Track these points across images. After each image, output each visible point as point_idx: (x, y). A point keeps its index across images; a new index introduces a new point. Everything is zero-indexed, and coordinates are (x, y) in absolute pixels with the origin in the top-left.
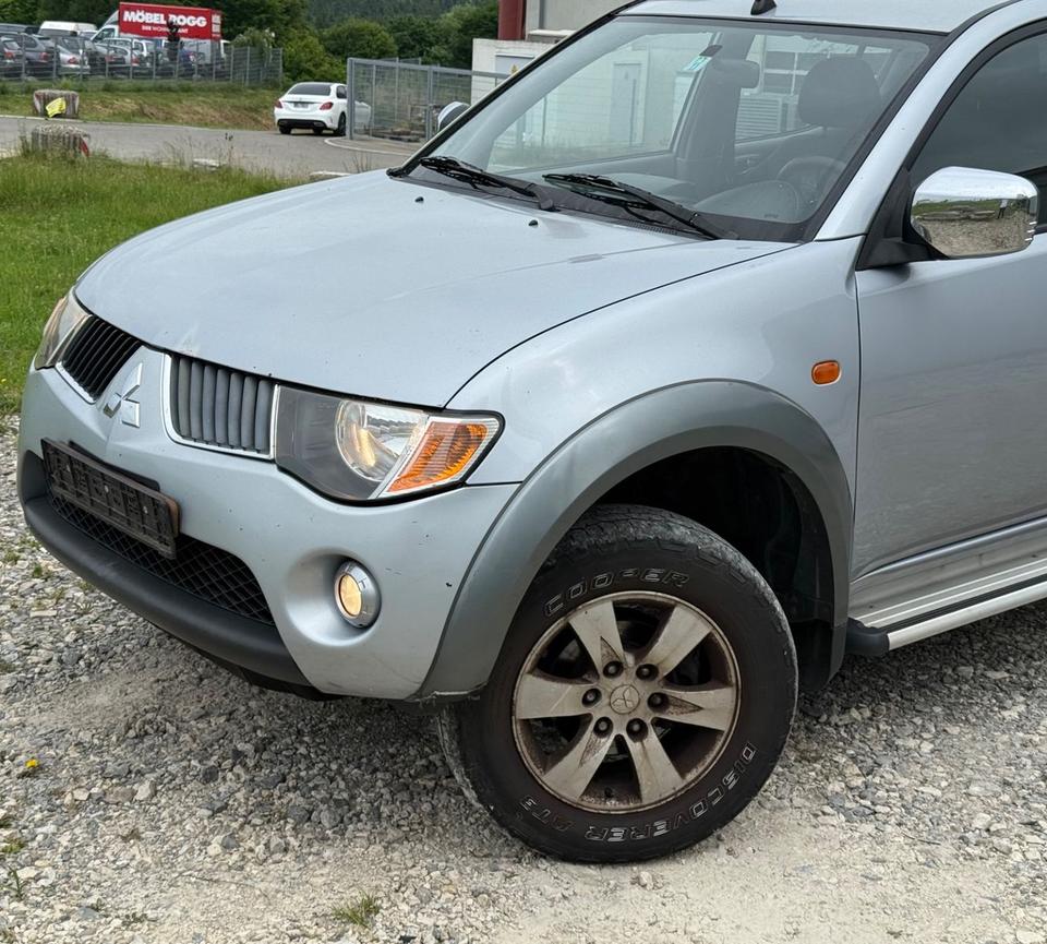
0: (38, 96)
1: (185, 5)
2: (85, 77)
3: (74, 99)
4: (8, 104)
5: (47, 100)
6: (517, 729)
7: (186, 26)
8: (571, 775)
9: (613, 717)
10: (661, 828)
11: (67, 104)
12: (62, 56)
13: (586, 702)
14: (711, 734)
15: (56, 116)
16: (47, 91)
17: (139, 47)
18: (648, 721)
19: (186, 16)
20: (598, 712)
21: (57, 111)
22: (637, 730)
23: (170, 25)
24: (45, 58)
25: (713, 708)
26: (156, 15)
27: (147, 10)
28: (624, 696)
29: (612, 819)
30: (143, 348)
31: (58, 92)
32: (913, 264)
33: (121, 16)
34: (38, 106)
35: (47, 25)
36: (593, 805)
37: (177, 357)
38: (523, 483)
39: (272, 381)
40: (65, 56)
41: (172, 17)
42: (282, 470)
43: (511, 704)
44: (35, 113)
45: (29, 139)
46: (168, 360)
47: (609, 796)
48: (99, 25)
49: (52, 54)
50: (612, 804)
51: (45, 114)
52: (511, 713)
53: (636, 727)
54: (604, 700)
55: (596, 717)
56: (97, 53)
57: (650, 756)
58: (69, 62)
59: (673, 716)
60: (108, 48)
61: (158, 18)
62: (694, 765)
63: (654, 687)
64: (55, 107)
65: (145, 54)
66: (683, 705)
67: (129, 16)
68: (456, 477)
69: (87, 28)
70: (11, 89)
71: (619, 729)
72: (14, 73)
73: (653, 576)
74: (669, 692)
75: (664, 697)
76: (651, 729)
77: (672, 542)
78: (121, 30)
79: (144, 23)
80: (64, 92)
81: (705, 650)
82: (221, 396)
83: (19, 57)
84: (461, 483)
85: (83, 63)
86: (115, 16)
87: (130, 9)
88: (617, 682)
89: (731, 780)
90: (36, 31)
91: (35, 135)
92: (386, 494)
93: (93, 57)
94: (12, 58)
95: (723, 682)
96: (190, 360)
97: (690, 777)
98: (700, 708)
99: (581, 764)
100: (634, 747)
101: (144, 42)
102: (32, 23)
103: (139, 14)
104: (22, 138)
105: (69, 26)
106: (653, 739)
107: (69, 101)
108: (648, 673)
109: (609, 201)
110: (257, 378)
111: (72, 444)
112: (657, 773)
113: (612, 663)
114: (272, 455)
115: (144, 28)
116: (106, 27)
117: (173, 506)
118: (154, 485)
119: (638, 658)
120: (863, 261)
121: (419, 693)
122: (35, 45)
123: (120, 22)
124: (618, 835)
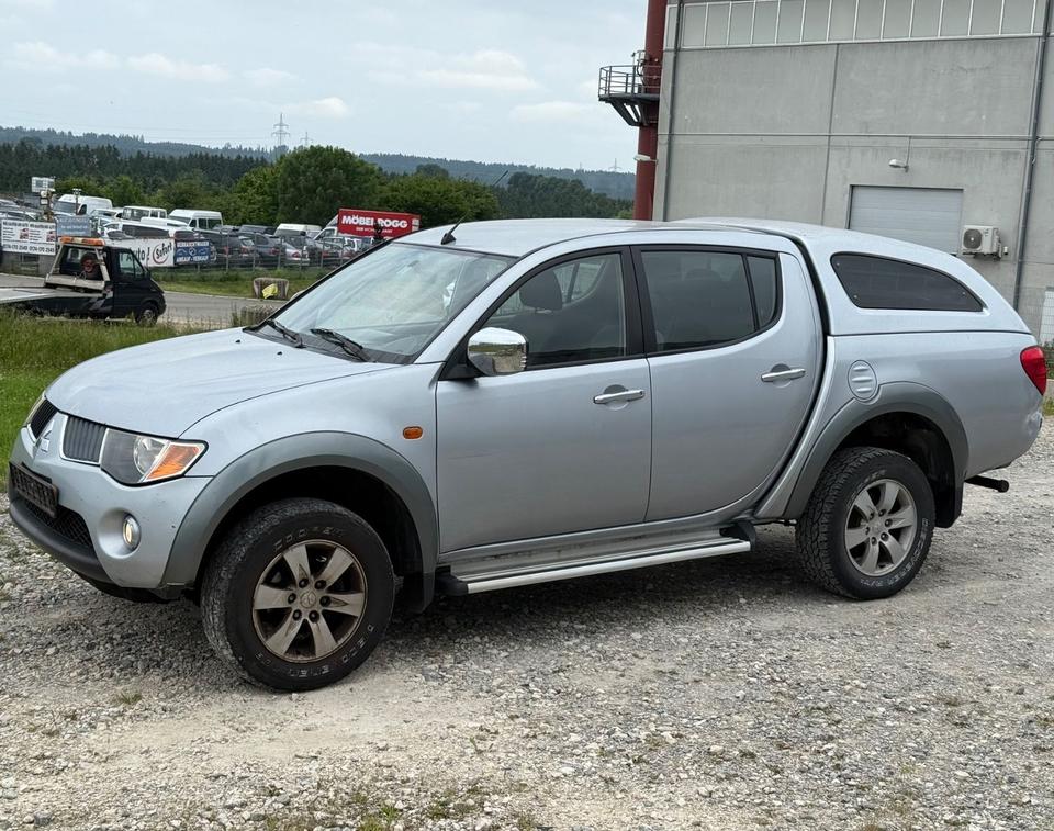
0: (257, 283)
1: (393, 211)
2: (303, 268)
3: (284, 286)
4: (239, 288)
5: (263, 285)
6: (254, 615)
7: (391, 228)
8: (280, 641)
9: (302, 609)
10: (326, 669)
11: (279, 289)
12: (288, 250)
13: (290, 602)
14: (351, 618)
15: (270, 298)
16: (263, 279)
17: (351, 244)
18: (320, 612)
19: (392, 220)
20: (295, 607)
21: (270, 294)
22: (314, 617)
23: (377, 226)
24: (274, 252)
25: (353, 604)
26: (368, 219)
27: (360, 215)
28: (308, 598)
29: (300, 665)
30: (58, 413)
31: (272, 279)
32: (477, 379)
33: (340, 219)
34: (256, 290)
35: (282, 226)
36: (291, 658)
37: (70, 416)
38: (214, 477)
39: (106, 426)
40: (291, 251)
41: (380, 221)
42: (103, 470)
43: (252, 601)
44: (255, 296)
45: (239, 316)
46: (66, 417)
47: (298, 654)
48: (323, 226)
49: (280, 250)
50: (300, 658)
51: (261, 296)
52: (252, 606)
53: (313, 615)
54: (298, 600)
55: (294, 609)
56: (316, 249)
57: (321, 629)
58: (293, 256)
59: (332, 608)
60: (324, 244)
61: (369, 221)
62: (342, 636)
63: (323, 593)
64: (269, 291)
65: (355, 249)
66: (338, 602)
67: (347, 220)
68: (180, 473)
69: (313, 230)
70: (243, 277)
71: (305, 616)
72: (247, 264)
73: (327, 532)
74: (331, 595)
75: (328, 599)
76: (321, 617)
77: (337, 513)
78: (339, 231)
79: (358, 225)
80: (277, 279)
81: (350, 572)
82: (84, 434)
83: (252, 251)
84: (183, 476)
85: (304, 256)
86: (335, 220)
87: (347, 214)
88: (305, 590)
89: (361, 643)
90: (273, 232)
91: (244, 312)
92: (145, 481)
93: (313, 252)
94: (248, 253)
95: (358, 590)
96: (76, 417)
97: (340, 642)
98: (346, 604)
99: (286, 634)
100: (313, 626)
101: (355, 240)
102: (271, 225)
103: (354, 218)
104: (233, 315)
105: (299, 227)
106: (322, 621)
107: (281, 286)
108: (321, 585)
109: (336, 343)
110: (100, 425)
111: (23, 464)
112: (325, 640)
113: (303, 580)
114: (100, 462)
115: (358, 229)
116: (327, 228)
117: (55, 489)
118: (49, 480)
119: (315, 577)
120: (443, 375)
121: (161, 584)
122: (267, 243)
123: (338, 224)
124: (304, 673)
